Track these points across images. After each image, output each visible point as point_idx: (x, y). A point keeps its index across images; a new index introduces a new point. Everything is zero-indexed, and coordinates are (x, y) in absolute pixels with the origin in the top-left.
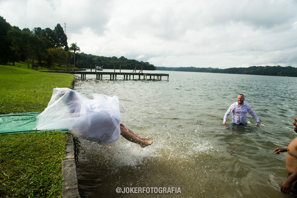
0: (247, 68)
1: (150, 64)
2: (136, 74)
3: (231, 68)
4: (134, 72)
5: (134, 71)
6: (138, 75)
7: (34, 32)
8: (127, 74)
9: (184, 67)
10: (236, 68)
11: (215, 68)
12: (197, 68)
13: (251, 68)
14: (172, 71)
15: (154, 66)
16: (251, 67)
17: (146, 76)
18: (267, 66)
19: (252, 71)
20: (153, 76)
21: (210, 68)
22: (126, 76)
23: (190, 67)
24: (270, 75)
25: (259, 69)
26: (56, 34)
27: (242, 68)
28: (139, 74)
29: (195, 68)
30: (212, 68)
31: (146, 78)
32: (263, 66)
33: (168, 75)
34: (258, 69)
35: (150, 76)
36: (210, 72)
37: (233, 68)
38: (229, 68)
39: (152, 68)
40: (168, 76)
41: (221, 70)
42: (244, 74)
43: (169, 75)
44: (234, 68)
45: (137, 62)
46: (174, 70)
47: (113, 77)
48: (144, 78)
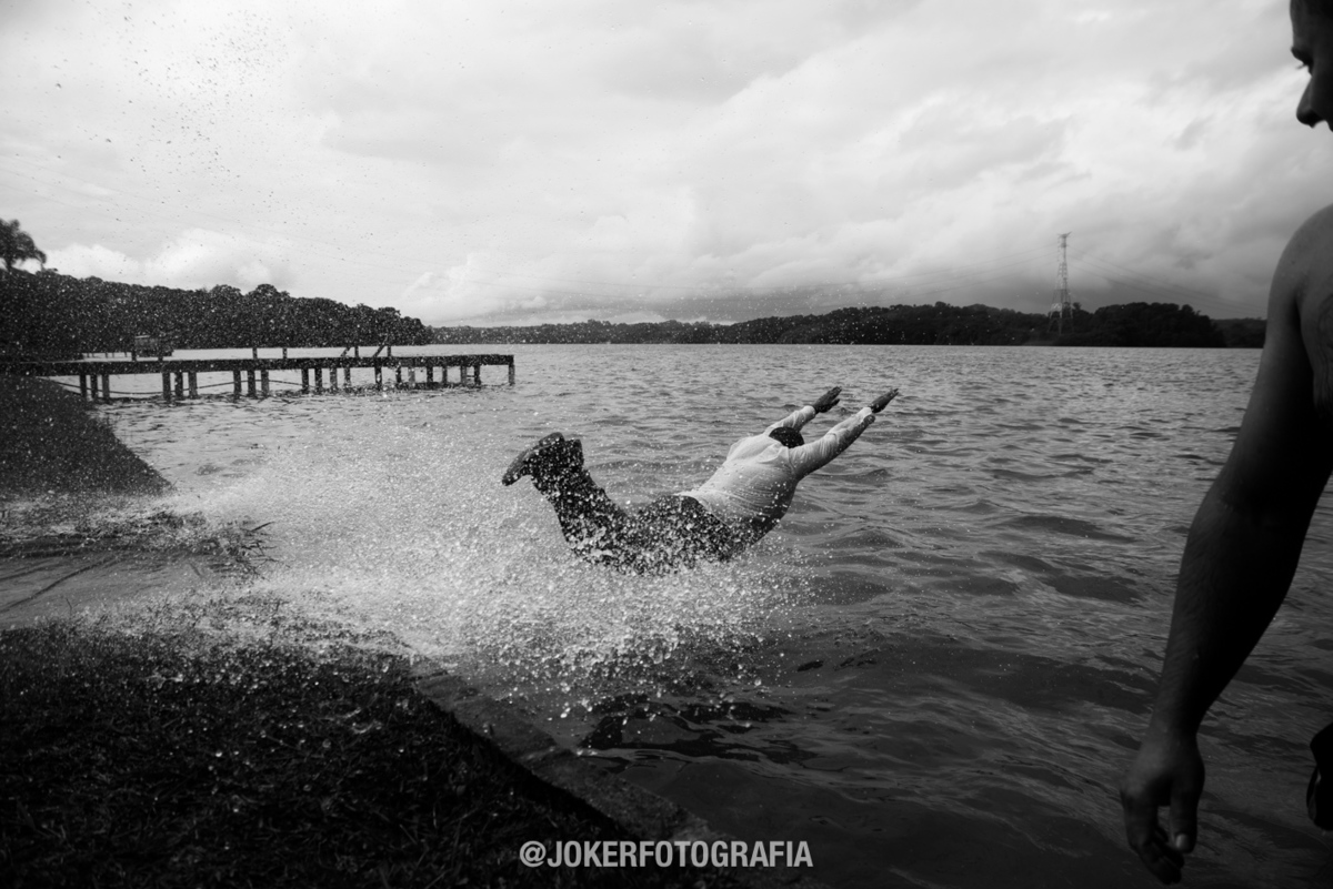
1: (402, 316)
2: (363, 363)
5: (348, 350)
6: (370, 366)
8: (319, 364)
15: (423, 322)
17: (412, 366)
22: (312, 372)
28: (377, 363)
31: (410, 379)
33: (509, 360)
35: (425, 369)
39: (414, 331)
40: (511, 366)
43: (515, 359)
47: (251, 382)
48: (399, 380)
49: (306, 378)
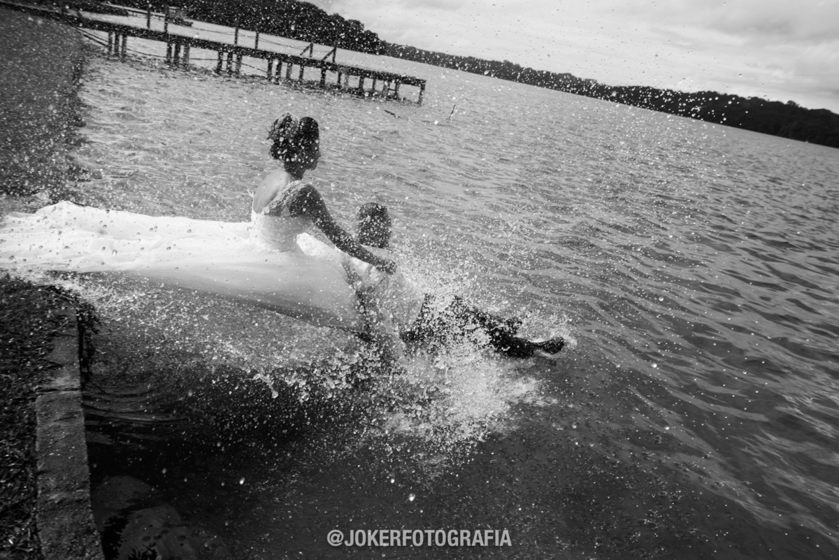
6: (318, 67)
17: (348, 74)
18: (755, 98)
20: (372, 80)
28: (324, 66)
29: (517, 67)
31: (346, 83)
33: (420, 83)
35: (358, 78)
40: (423, 88)
43: (426, 83)
47: (231, 63)
48: (339, 82)
49: (270, 67)
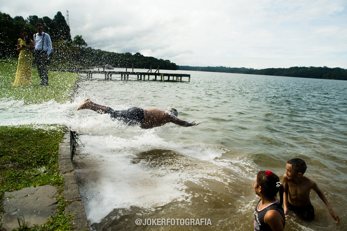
0: (287, 69)
1: (171, 62)
2: (152, 74)
3: (268, 69)
4: (150, 72)
5: (149, 70)
6: (154, 75)
7: (29, 21)
8: (141, 74)
9: (212, 67)
10: (274, 68)
11: (249, 68)
12: (227, 68)
13: (292, 69)
14: (197, 71)
15: (176, 64)
16: (292, 67)
17: (164, 76)
18: (312, 67)
19: (293, 72)
20: (172, 77)
21: (243, 68)
23: (219, 66)
24: (314, 78)
25: (302, 70)
26: (56, 24)
27: (281, 68)
28: (156, 74)
29: (225, 67)
30: (245, 68)
31: (164, 79)
32: (307, 67)
33: (189, 76)
34: (300, 70)
35: (168, 77)
36: (243, 73)
37: (270, 69)
38: (266, 68)
39: (174, 67)
41: (256, 70)
42: (283, 76)
44: (272, 68)
45: (155, 60)
46: (200, 70)
47: (125, 77)
48: (161, 79)
49: (138, 77)
